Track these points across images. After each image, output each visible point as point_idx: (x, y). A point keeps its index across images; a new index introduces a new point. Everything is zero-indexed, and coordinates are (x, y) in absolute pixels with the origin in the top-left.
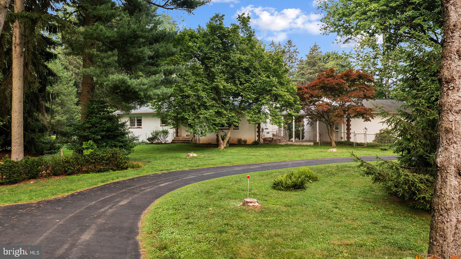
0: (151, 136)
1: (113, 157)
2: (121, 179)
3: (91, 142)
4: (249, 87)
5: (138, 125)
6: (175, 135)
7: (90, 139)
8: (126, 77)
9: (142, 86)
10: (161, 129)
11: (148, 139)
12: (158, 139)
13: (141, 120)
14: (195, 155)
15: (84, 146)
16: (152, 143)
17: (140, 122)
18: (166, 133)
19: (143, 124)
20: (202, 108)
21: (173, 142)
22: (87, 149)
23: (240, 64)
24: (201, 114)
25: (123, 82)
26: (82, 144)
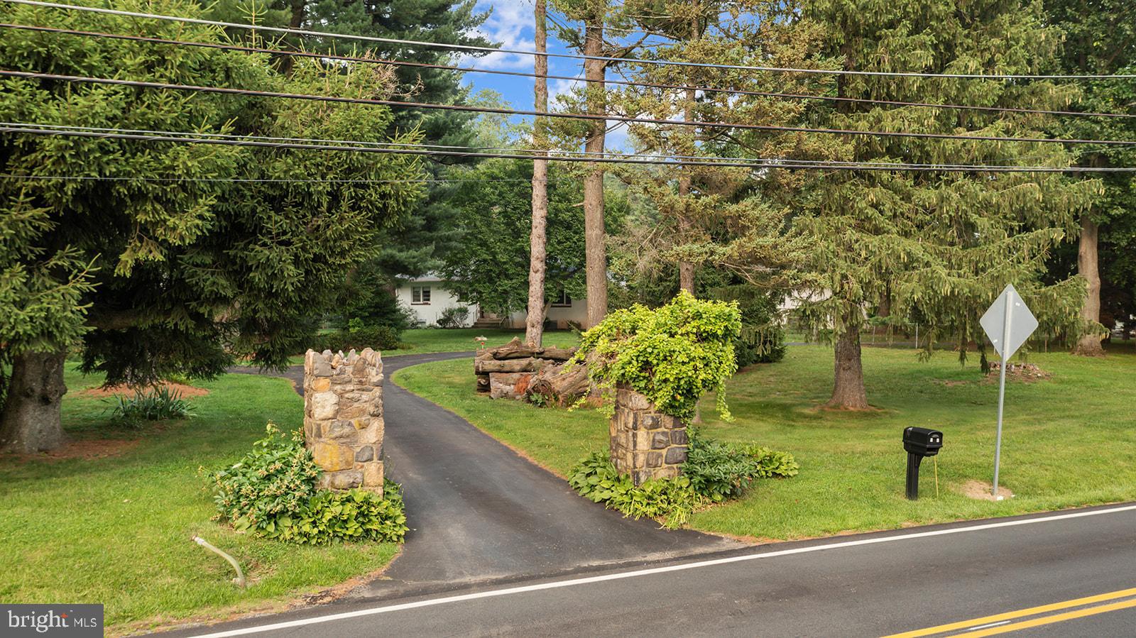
0: (442, 317)
1: (381, 335)
2: (388, 356)
3: (357, 319)
4: (570, 247)
5: (424, 300)
6: (479, 315)
7: (357, 316)
8: (395, 252)
9: (411, 260)
10: (456, 306)
11: (438, 322)
12: (454, 322)
13: (429, 292)
14: (485, 339)
15: (350, 324)
16: (444, 328)
17: (427, 296)
18: (463, 312)
19: (431, 298)
20: (502, 277)
21: (476, 325)
22: (354, 327)
23: (556, 215)
24: (500, 285)
25: (392, 256)
26: (348, 322)
